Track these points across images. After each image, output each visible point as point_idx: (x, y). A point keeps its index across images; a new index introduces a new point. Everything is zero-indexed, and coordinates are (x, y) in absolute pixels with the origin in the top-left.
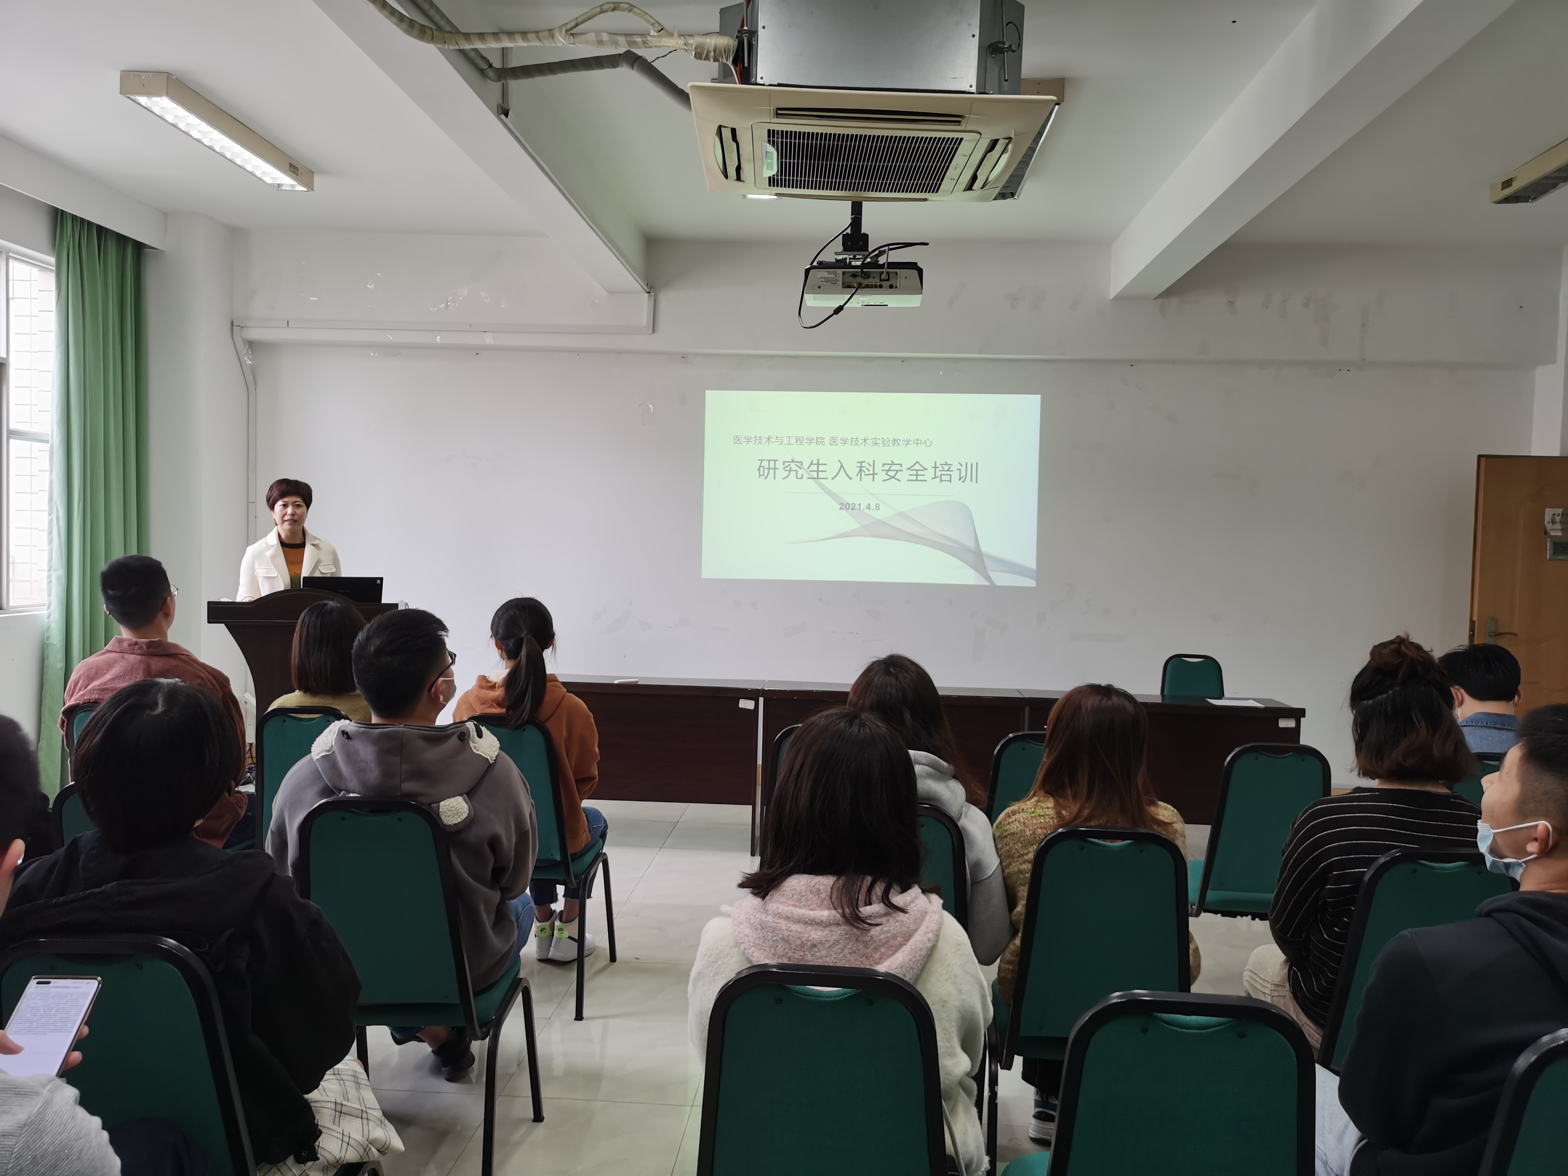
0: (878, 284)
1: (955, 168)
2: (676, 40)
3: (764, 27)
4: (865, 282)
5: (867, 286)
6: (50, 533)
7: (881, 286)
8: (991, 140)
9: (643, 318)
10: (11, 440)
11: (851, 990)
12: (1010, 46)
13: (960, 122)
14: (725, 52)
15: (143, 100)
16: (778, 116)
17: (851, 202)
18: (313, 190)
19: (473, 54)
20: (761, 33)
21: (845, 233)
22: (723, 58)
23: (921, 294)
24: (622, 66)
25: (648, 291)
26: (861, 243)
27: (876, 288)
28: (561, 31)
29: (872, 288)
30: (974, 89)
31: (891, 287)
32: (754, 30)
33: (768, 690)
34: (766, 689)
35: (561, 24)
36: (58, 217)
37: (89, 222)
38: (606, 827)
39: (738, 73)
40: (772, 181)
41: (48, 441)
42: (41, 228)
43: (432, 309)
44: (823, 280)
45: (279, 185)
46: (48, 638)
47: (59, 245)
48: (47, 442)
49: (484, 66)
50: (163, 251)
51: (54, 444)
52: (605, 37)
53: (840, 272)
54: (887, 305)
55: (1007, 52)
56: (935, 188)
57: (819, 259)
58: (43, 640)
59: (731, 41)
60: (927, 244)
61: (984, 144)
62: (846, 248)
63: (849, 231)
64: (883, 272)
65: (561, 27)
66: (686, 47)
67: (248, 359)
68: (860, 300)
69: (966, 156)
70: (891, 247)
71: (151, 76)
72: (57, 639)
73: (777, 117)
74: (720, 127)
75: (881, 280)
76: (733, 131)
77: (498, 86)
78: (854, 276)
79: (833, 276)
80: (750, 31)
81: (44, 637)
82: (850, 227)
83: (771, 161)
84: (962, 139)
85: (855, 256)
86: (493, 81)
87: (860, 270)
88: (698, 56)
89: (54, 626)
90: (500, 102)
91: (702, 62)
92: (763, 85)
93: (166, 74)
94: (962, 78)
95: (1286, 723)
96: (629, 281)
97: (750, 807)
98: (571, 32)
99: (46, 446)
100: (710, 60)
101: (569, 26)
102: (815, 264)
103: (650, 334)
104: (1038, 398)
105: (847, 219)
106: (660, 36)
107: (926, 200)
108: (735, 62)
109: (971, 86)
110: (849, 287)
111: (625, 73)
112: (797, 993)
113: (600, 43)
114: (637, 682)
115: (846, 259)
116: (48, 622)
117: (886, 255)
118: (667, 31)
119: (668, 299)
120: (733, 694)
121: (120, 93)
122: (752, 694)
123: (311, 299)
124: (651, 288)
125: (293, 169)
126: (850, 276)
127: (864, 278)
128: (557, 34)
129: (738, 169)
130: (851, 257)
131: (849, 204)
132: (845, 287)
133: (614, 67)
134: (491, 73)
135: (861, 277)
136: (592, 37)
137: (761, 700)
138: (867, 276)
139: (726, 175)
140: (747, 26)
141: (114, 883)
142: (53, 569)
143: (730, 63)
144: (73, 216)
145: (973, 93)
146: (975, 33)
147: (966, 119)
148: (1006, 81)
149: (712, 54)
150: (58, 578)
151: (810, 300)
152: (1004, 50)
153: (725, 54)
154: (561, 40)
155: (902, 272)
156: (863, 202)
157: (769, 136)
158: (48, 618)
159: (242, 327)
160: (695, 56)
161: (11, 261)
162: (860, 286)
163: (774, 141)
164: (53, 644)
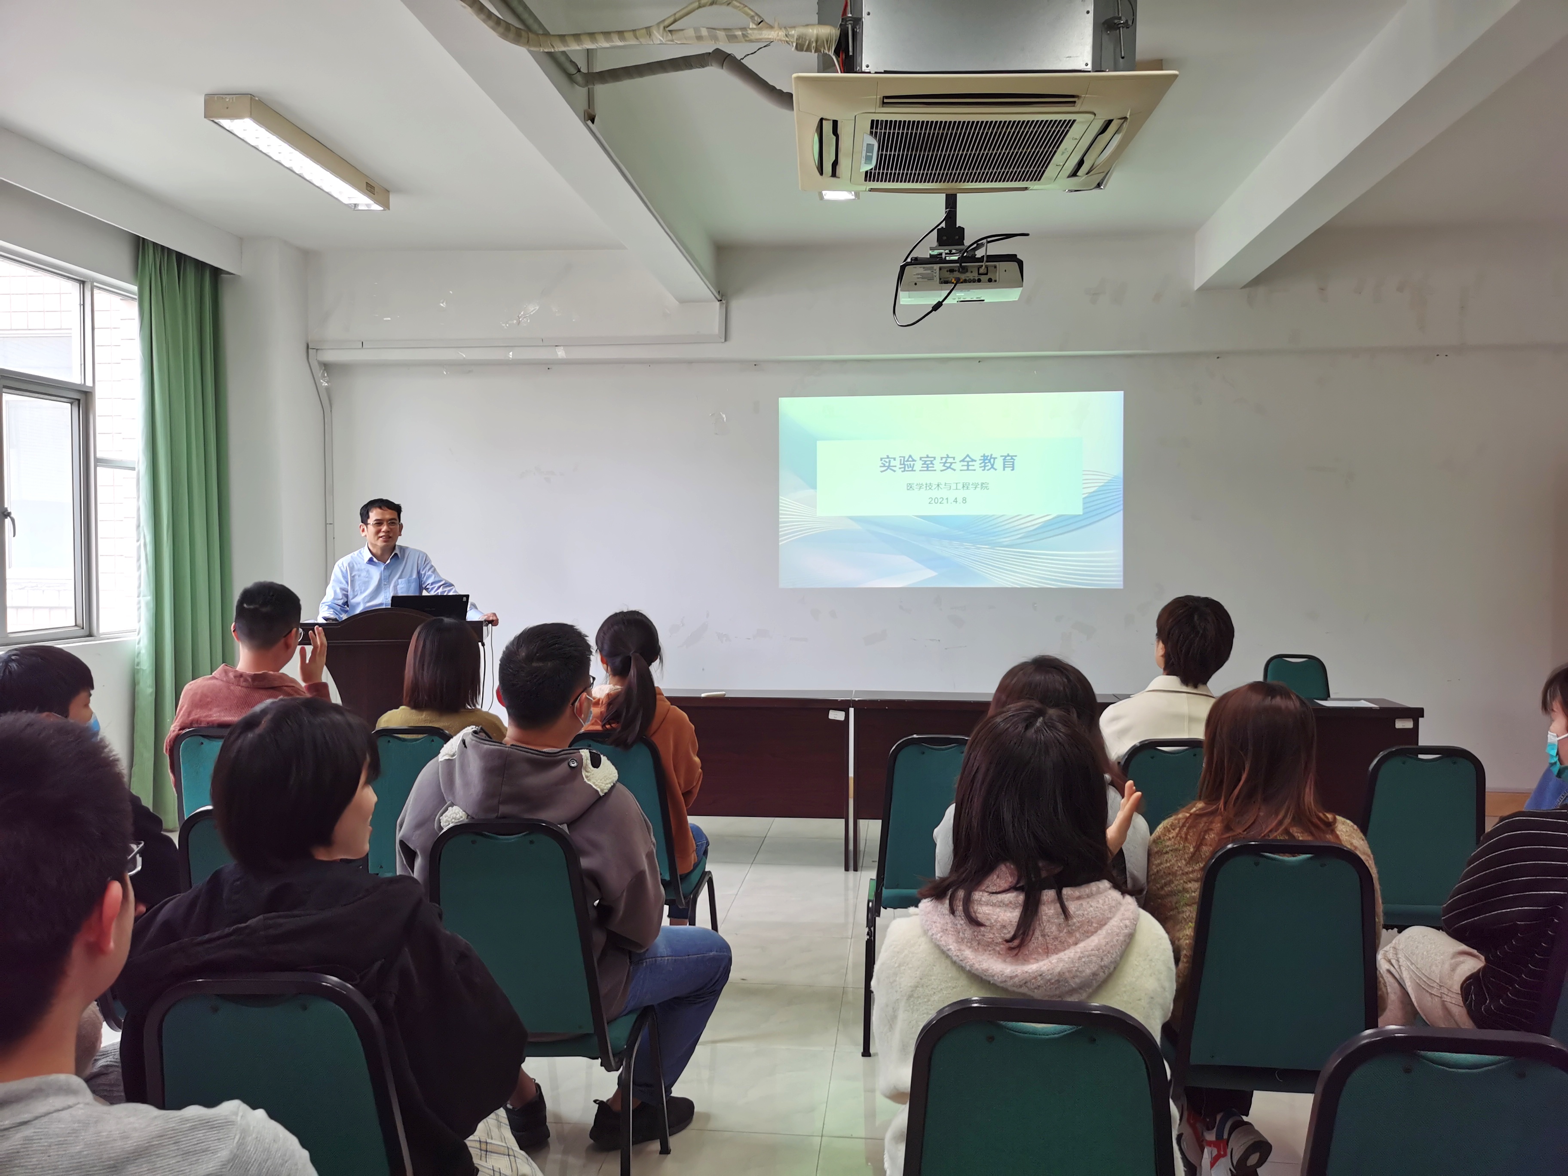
0: (977, 278)
1: (1063, 153)
2: (777, 32)
3: (869, 14)
4: (963, 277)
5: (965, 281)
6: (139, 559)
7: (979, 281)
8: (1105, 121)
9: (715, 326)
10: (98, 468)
11: (1071, 1027)
12: (1127, 21)
13: (1075, 102)
14: (827, 42)
15: (225, 123)
16: (884, 105)
17: (945, 195)
18: (389, 209)
19: (562, 59)
20: (866, 19)
21: (939, 227)
22: (824, 48)
23: (1022, 286)
24: (712, 65)
25: (719, 299)
26: (957, 237)
27: (974, 282)
28: (659, 27)
29: (970, 282)
30: (1089, 67)
31: (990, 280)
32: (860, 17)
33: (859, 701)
34: (857, 699)
35: (659, 21)
36: (140, 245)
37: (168, 248)
38: (708, 844)
39: (841, 65)
40: (869, 176)
41: (135, 468)
42: (124, 257)
43: (504, 325)
44: (919, 276)
45: (355, 205)
46: (138, 664)
47: (141, 273)
48: (133, 469)
49: (573, 70)
50: (239, 276)
51: (140, 471)
52: (704, 32)
53: (936, 267)
54: (983, 300)
55: (1123, 27)
56: (1037, 176)
57: (913, 255)
58: (134, 666)
59: (834, 31)
60: (1027, 235)
61: (1098, 125)
62: (941, 242)
63: (943, 225)
64: (982, 266)
65: (659, 24)
66: (787, 39)
67: (324, 381)
68: (959, 295)
69: (1076, 139)
70: (989, 239)
71: (234, 98)
72: (146, 664)
73: (883, 107)
74: (822, 120)
75: (979, 274)
76: (835, 123)
77: (582, 92)
78: (951, 271)
79: (929, 272)
80: (855, 18)
81: (134, 661)
82: (944, 222)
83: (871, 154)
84: (1074, 121)
85: (950, 251)
86: (581, 86)
87: (958, 265)
88: (799, 47)
89: (143, 651)
90: (586, 107)
91: (804, 53)
92: (869, 73)
93: (249, 96)
94: (1077, 57)
95: (1402, 724)
96: (701, 288)
97: (843, 821)
98: (669, 28)
99: (133, 474)
100: (811, 51)
101: (666, 23)
102: (909, 260)
103: (722, 342)
104: (1120, 395)
105: (941, 213)
106: (760, 29)
107: (1026, 189)
108: (837, 52)
109: (1087, 65)
110: (946, 282)
111: (714, 73)
112: (1010, 1030)
113: (699, 38)
114: (725, 695)
115: (941, 254)
116: (138, 648)
117: (984, 248)
118: (766, 23)
119: (740, 306)
120: (823, 706)
121: (205, 117)
122: (843, 706)
123: (385, 319)
124: (723, 296)
125: (370, 188)
126: (947, 271)
127: (962, 273)
128: (655, 32)
129: (835, 164)
130: (947, 251)
131: (943, 197)
132: (942, 283)
133: (703, 67)
134: (579, 78)
135: (959, 271)
136: (691, 32)
137: (852, 710)
138: (964, 270)
139: (821, 171)
140: (851, 13)
141: (261, 917)
142: (142, 595)
143: (831, 53)
144: (154, 243)
145: (1089, 72)
146: (1090, 10)
147: (1081, 100)
148: (1123, 58)
149: (814, 44)
150: (147, 604)
151: (905, 299)
152: (1119, 26)
153: (827, 44)
154: (658, 36)
155: (1001, 265)
156: (958, 195)
157: (872, 127)
158: (139, 643)
159: (317, 349)
160: (797, 48)
161: (96, 291)
162: (958, 281)
163: (876, 133)
164: (143, 670)
